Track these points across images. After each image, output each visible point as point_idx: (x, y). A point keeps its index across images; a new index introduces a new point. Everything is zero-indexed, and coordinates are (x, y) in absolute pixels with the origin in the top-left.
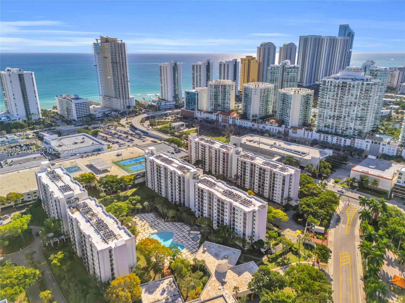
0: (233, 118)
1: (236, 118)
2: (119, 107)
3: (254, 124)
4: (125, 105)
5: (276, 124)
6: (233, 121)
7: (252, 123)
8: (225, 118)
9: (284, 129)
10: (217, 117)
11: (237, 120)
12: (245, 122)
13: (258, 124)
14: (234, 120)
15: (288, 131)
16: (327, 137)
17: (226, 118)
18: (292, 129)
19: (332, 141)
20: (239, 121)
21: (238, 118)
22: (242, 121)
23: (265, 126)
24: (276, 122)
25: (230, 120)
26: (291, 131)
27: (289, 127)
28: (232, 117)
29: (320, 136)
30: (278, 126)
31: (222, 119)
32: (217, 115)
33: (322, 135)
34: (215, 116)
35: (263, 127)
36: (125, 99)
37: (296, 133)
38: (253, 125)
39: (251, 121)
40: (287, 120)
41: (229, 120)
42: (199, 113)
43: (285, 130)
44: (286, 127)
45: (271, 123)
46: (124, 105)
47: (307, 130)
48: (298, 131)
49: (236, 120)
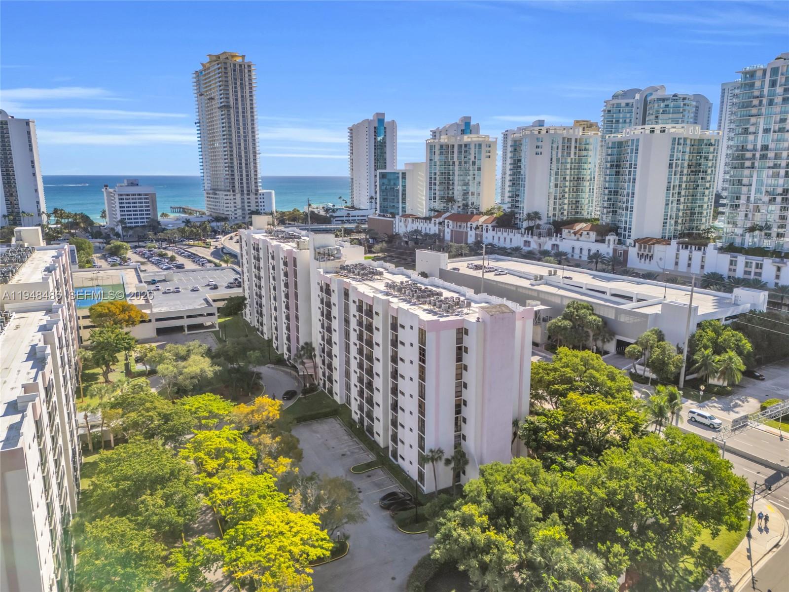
0: (477, 228)
1: (484, 227)
2: (230, 213)
3: (529, 239)
4: (247, 208)
5: (591, 233)
6: (476, 234)
7: (525, 238)
8: (458, 229)
9: (612, 246)
10: (441, 228)
11: (487, 232)
12: (505, 234)
13: (539, 238)
14: (478, 232)
15: (626, 253)
16: (759, 266)
17: (462, 230)
18: (637, 245)
19: (778, 277)
20: (491, 233)
21: (490, 228)
22: (499, 234)
23: (558, 242)
24: (591, 230)
25: (470, 233)
26: (633, 252)
27: (628, 241)
28: (474, 226)
29: (732, 263)
30: (597, 241)
31: (452, 231)
32: (440, 223)
33: (741, 259)
34: (437, 226)
35: (553, 245)
36: (248, 194)
37: (651, 257)
38: (525, 242)
39: (523, 230)
40: (626, 222)
41: (466, 233)
42: (402, 224)
43: (615, 250)
44: (620, 242)
45: (575, 233)
46: (243, 209)
47: (687, 248)
48: (658, 249)
49: (484, 231)
